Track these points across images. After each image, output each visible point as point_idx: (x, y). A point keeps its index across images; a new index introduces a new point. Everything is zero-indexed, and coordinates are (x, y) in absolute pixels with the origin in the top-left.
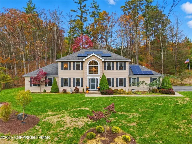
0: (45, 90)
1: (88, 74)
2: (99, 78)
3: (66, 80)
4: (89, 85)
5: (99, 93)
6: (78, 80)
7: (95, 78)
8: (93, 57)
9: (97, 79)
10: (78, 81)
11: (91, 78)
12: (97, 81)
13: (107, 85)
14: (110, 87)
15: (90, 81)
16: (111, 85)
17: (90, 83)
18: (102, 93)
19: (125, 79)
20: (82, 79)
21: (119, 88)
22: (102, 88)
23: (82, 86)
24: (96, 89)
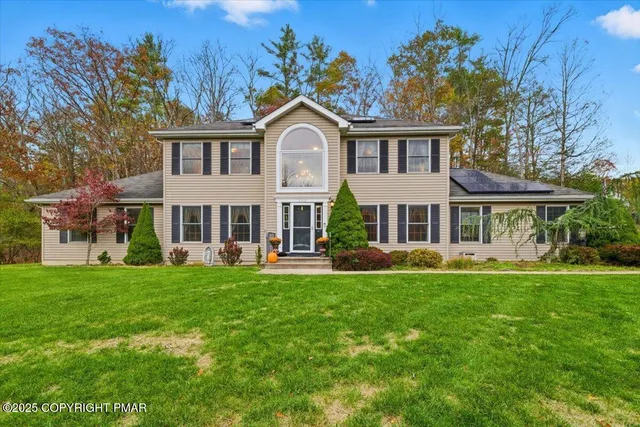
0: (106, 253)
1: (279, 189)
2: (325, 202)
3: (192, 213)
4: (286, 233)
5: (327, 263)
6: (240, 213)
7: (310, 202)
8: (302, 113)
9: (319, 210)
10: (242, 219)
11: (294, 202)
12: (319, 217)
13: (359, 227)
14: (371, 244)
15: (286, 217)
16: (376, 235)
17: (286, 225)
18: (341, 263)
19: (436, 208)
20: (256, 209)
21: (411, 246)
22: (338, 240)
23: (256, 239)
24: (312, 250)
